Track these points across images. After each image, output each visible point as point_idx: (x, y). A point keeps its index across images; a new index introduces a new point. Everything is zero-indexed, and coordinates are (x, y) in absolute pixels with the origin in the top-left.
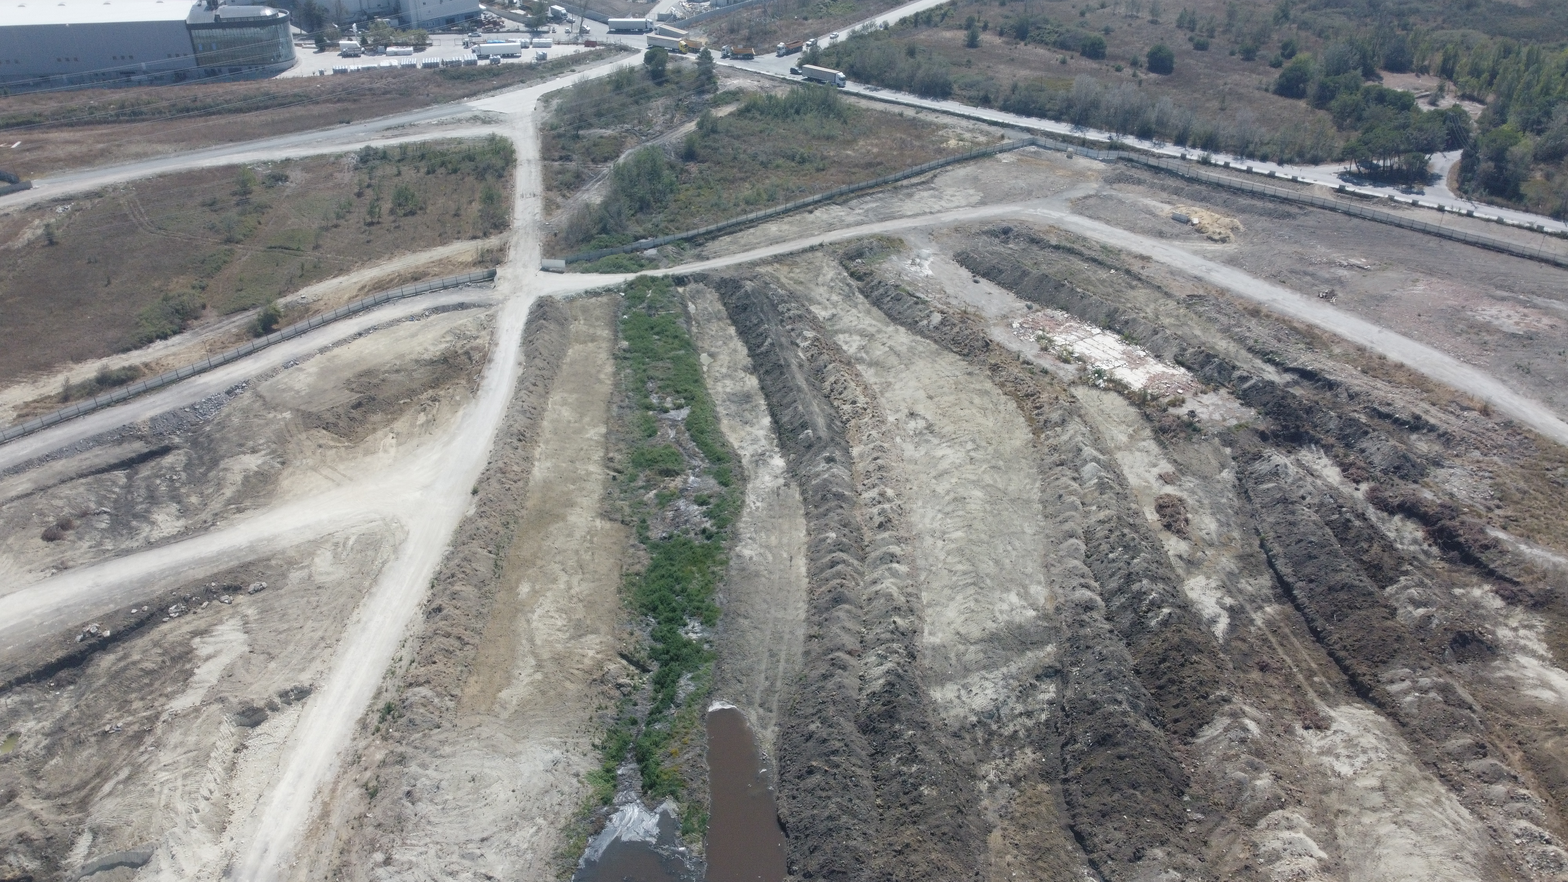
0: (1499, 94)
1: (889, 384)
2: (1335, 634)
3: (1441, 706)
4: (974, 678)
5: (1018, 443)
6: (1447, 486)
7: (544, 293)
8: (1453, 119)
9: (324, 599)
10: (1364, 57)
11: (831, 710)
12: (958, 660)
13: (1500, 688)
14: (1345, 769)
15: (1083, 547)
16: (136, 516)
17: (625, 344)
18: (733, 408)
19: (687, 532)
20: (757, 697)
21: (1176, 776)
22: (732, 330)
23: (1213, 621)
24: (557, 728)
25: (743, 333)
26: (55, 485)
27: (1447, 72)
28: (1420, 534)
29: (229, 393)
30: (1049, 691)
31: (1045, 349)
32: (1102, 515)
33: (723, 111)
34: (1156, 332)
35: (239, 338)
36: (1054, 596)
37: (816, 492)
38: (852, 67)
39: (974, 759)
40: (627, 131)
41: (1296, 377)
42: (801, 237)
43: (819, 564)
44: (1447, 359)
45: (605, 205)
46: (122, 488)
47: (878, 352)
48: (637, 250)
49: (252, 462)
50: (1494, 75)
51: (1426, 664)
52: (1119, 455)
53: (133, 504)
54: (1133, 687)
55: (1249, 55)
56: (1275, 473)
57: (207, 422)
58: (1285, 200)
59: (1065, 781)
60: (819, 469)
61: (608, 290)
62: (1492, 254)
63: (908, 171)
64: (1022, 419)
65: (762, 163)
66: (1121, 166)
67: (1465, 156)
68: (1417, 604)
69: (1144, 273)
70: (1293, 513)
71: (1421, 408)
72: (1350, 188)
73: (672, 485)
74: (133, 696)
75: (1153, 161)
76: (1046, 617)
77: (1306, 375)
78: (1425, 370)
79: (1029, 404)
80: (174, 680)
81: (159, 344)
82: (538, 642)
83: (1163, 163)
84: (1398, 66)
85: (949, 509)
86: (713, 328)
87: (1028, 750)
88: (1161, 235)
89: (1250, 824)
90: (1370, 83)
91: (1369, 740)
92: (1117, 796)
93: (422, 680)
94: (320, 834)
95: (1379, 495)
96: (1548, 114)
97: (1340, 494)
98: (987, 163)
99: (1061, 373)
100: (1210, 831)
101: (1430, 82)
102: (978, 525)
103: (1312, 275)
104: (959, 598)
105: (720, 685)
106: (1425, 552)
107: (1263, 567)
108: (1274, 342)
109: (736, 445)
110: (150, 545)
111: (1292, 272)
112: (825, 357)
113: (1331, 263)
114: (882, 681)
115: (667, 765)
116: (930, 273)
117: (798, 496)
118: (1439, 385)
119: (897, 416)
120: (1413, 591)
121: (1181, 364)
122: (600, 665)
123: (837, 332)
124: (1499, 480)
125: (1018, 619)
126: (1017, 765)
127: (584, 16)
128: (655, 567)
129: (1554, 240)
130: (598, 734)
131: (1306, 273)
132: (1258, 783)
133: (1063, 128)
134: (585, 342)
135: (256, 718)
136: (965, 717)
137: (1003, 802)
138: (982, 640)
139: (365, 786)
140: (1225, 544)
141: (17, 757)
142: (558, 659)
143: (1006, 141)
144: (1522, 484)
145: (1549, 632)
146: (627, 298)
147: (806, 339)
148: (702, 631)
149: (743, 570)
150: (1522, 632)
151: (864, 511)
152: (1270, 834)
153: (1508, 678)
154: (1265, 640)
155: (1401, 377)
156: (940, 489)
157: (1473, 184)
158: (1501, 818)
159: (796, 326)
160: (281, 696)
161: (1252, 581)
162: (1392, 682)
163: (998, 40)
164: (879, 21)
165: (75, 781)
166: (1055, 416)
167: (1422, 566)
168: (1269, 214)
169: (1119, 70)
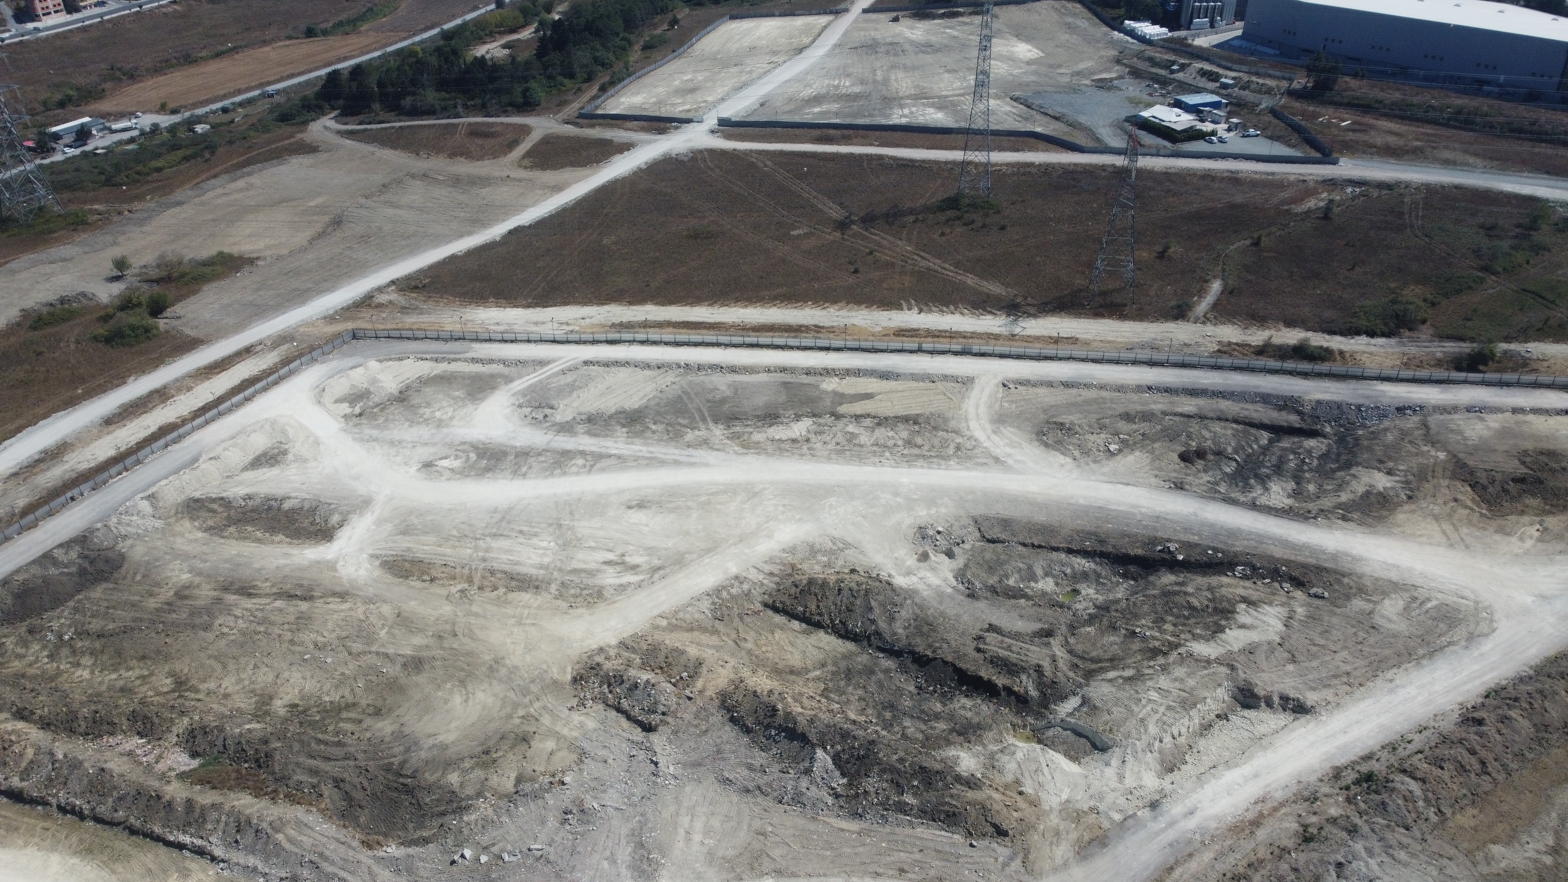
9: (1372, 640)
16: (1257, 476)
26: (1212, 419)
29: (1399, 409)
35: (1439, 363)
46: (1260, 447)
49: (1381, 481)
53: (1261, 464)
57: (1363, 426)
74: (1170, 618)
80: (1206, 627)
81: (1363, 339)
93: (1419, 774)
94: (1242, 835)
110: (1254, 506)
135: (1250, 701)
139: (1305, 827)
141: (1069, 609)
160: (1281, 698)
165: (1094, 654)
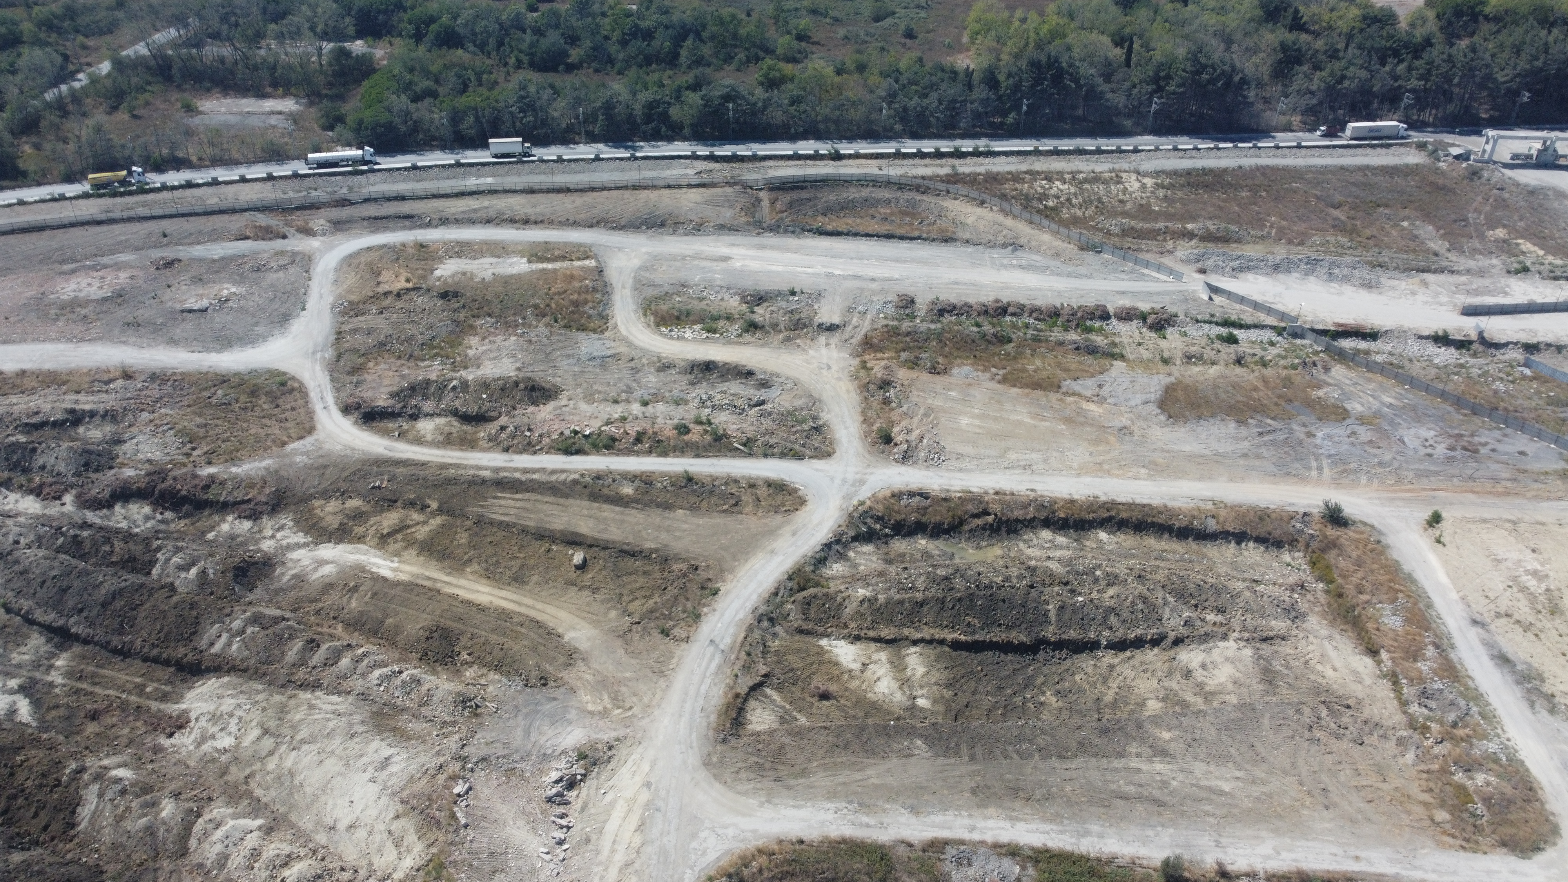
2: (136, 640)
3: (262, 633)
6: (141, 456)
13: (294, 587)
14: (226, 742)
21: (84, 874)
23: (12, 712)
28: (147, 510)
44: (61, 346)
51: (227, 611)
62: (34, 236)
68: (186, 568)
70: (17, 562)
71: (69, 401)
78: (48, 366)
89: (184, 852)
91: (228, 704)
95: (87, 497)
97: (50, 518)
106: (162, 522)
107: (25, 630)
118: (70, 373)
120: (176, 560)
124: (178, 427)
129: (81, 202)
132: (164, 814)
144: (199, 420)
145: (297, 522)
150: (279, 535)
152: (206, 845)
153: (294, 576)
154: (77, 692)
155: (28, 383)
158: (360, 682)
161: (23, 649)
162: (212, 644)
167: (168, 535)
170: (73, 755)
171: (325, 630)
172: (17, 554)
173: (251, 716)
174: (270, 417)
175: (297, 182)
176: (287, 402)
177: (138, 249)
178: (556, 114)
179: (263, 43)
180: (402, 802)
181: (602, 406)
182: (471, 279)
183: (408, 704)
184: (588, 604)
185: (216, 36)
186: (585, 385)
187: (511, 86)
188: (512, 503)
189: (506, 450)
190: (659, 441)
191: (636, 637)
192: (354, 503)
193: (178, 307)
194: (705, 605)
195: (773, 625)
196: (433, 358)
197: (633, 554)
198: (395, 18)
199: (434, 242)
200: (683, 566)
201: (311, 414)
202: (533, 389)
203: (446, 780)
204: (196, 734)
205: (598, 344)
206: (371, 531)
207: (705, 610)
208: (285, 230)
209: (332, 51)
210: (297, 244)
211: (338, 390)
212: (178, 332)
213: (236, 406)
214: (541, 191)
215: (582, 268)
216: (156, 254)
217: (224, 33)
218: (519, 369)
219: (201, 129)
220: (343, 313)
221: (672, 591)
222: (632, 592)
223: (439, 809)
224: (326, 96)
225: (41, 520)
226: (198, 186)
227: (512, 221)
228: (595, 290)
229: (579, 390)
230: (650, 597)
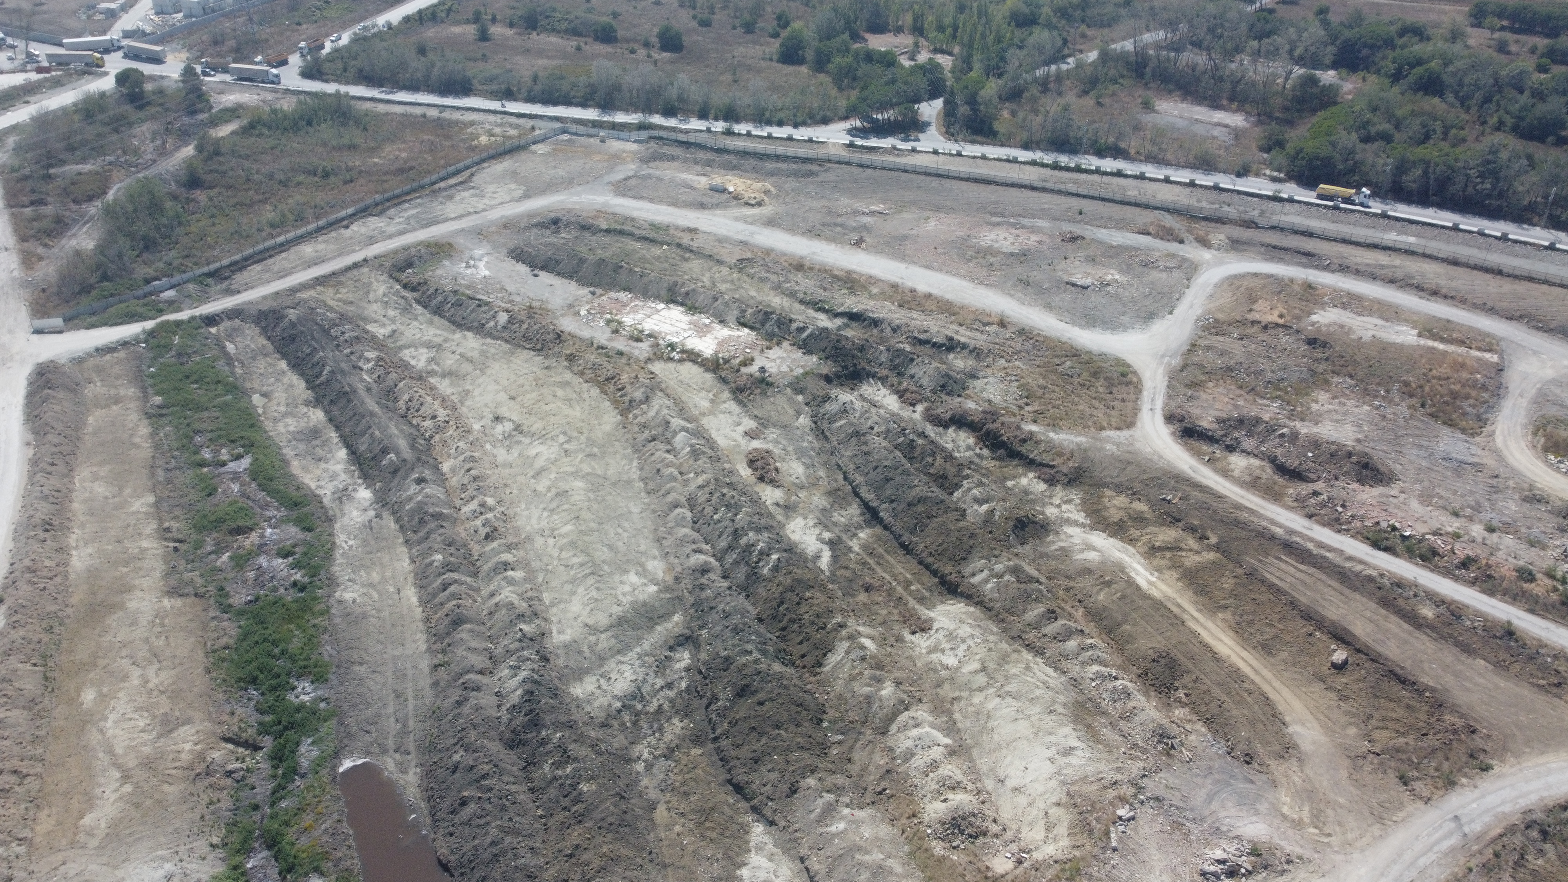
0: (962, 45)
1: (467, 392)
2: (921, 543)
3: (1016, 585)
4: (611, 665)
5: (608, 427)
6: (985, 395)
7: (41, 360)
8: (930, 71)
10: (848, 22)
11: (473, 735)
12: (592, 651)
13: (1057, 558)
14: (950, 660)
15: (689, 515)
17: (158, 400)
18: (302, 446)
19: (275, 589)
20: (391, 743)
21: (813, 706)
22: (283, 365)
23: (817, 557)
24: (163, 840)
25: (296, 365)
27: (918, 30)
28: (971, 441)
30: (684, 658)
31: (616, 331)
32: (700, 480)
33: (224, 131)
34: (715, 299)
36: (671, 568)
37: (411, 517)
38: (361, 71)
39: (626, 743)
40: (110, 163)
41: (845, 320)
42: (340, 255)
43: (430, 590)
44: (965, 284)
45: (101, 249)
47: (449, 361)
48: (151, 294)
50: (956, 29)
51: (997, 552)
52: (705, 421)
54: (759, 635)
55: (749, 28)
56: (844, 411)
58: (806, 160)
59: (715, 739)
60: (411, 492)
61: (125, 344)
62: (982, 187)
63: (443, 173)
64: (608, 403)
65: (280, 182)
66: (653, 144)
67: (946, 103)
68: (980, 502)
69: (695, 245)
70: (866, 443)
71: (952, 330)
72: (859, 142)
73: (247, 543)
75: (682, 137)
76: (667, 589)
77: (854, 317)
78: (949, 296)
79: (611, 388)
82: (119, 751)
83: (691, 138)
84: (878, 28)
85: (554, 505)
86: (261, 365)
87: (675, 721)
88: (702, 206)
89: (884, 732)
90: (857, 46)
91: (965, 630)
92: (764, 740)
95: (933, 412)
96: (1003, 59)
97: (901, 419)
98: (523, 156)
99: (636, 352)
100: (851, 748)
101: (906, 40)
102: (585, 514)
103: (842, 225)
104: (581, 590)
105: (346, 741)
106: (978, 456)
107: (850, 498)
108: (821, 291)
109: (313, 486)
111: (824, 225)
112: (393, 376)
113: (855, 213)
114: (519, 692)
115: (303, 842)
116: (487, 273)
117: (393, 525)
118: (962, 307)
119: (482, 423)
120: (975, 491)
121: (744, 325)
122: (201, 757)
123: (401, 348)
124: (1023, 381)
125: (641, 597)
126: (668, 737)
127: (28, 39)
128: (245, 635)
129: (1028, 168)
130: (214, 832)
131: (836, 225)
132: (883, 693)
133: (591, 114)
134: (107, 406)
136: (610, 705)
137: (661, 777)
138: (612, 626)
140: (814, 484)
142: (149, 764)
143: (537, 132)
144: (1041, 381)
145: (1084, 502)
146: (150, 348)
147: (368, 360)
148: (315, 690)
149: (348, 615)
150: (1064, 507)
151: (467, 526)
152: (902, 736)
153: (1062, 549)
154: (865, 564)
155: (930, 305)
156: (541, 488)
157: (957, 127)
158: (1078, 668)
159: (354, 349)
161: (843, 512)
162: (974, 575)
163: (509, 32)
164: (381, 20)
166: (638, 395)
167: (978, 468)
168: (795, 174)
169: (633, 52)
170: (842, 611)
171: (1068, 607)
172: (868, 437)
173: (978, 650)
174: (1100, 400)
175: (1214, 193)
176: (1120, 392)
177: (1055, 219)
178: (1520, 188)
179: (1238, 58)
180: (1068, 794)
181: (1437, 513)
182: (1348, 334)
183: (1110, 710)
184: (1329, 708)
185: (1197, 44)
186: (1426, 483)
187: (1479, 147)
188: (1292, 570)
189: (1310, 516)
190: (1490, 577)
191: (1368, 768)
192: (1141, 506)
193: (1066, 278)
194: (1465, 775)
195: (1544, 840)
196: (1273, 399)
197: (1403, 681)
198: (1379, 55)
199: (1324, 286)
200: (1459, 722)
201: (1136, 411)
202: (1366, 466)
203: (1115, 798)
204: (931, 642)
205: (1461, 446)
206: (1145, 539)
207: (1464, 780)
208: (1184, 235)
209: (1301, 77)
210: (1191, 251)
211: (1170, 397)
212: (1056, 300)
213: (1076, 380)
214: (1467, 265)
215: (1479, 360)
216: (1067, 227)
217: (1206, 43)
218: (1358, 441)
219: (1150, 126)
220: (1205, 328)
221: (1432, 741)
222: (1383, 719)
223: (1098, 820)
224: (1277, 118)
225: (895, 418)
226: (1126, 176)
227: (1419, 289)
228: (1484, 387)
229: (1417, 486)
230: (1404, 735)
